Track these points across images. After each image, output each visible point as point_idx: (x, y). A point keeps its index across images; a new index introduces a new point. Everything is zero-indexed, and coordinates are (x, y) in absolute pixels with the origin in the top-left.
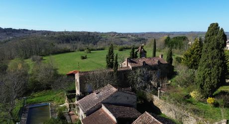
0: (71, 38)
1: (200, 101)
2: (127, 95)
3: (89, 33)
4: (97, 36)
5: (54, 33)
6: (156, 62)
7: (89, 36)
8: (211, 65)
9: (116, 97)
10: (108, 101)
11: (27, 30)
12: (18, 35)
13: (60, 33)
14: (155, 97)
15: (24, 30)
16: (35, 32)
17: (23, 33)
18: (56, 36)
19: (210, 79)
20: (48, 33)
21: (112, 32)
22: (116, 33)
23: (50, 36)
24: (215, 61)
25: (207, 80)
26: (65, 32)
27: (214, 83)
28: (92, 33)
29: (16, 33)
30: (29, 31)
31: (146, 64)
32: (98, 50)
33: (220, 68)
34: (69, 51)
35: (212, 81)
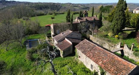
0: (43, 7)
1: (112, 37)
2: (77, 34)
3: (54, 3)
4: (59, 6)
5: (32, 3)
6: (93, 19)
7: (54, 6)
8: (118, 19)
9: (72, 35)
10: (68, 36)
11: (15, 2)
12: (10, 5)
13: (36, 3)
14: (90, 36)
15: (13, 1)
16: (20, 2)
17: (13, 3)
18: (33, 5)
19: (117, 26)
20: (28, 3)
21: (69, 3)
22: (71, 4)
23: (30, 5)
24: (120, 17)
25: (116, 26)
26: (39, 3)
27: (119, 27)
28: (56, 3)
29: (8, 4)
30: (16, 2)
31: (88, 20)
32: (60, 14)
33: (122, 21)
34: (43, 15)
35: (118, 27)
